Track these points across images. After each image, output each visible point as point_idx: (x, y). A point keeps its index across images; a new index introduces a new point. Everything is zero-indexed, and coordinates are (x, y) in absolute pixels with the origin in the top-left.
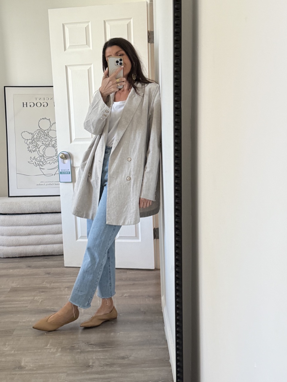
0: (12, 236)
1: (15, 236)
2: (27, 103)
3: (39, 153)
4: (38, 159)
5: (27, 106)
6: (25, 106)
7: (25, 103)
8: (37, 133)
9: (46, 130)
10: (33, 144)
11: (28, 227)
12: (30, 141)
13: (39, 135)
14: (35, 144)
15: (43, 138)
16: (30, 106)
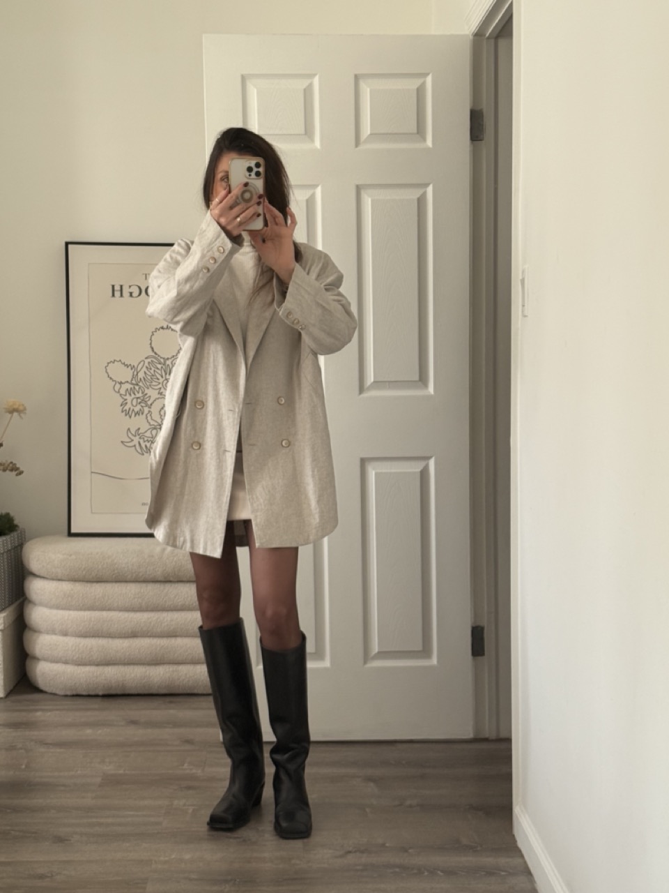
0: (90, 637)
1: (97, 639)
2: (121, 286)
3: (149, 418)
4: (148, 434)
5: (122, 295)
6: (117, 294)
7: (118, 288)
8: (146, 364)
9: (168, 359)
10: (135, 394)
11: (132, 615)
12: (129, 386)
13: (152, 371)
14: (140, 395)
15: (161, 380)
16: (129, 294)
